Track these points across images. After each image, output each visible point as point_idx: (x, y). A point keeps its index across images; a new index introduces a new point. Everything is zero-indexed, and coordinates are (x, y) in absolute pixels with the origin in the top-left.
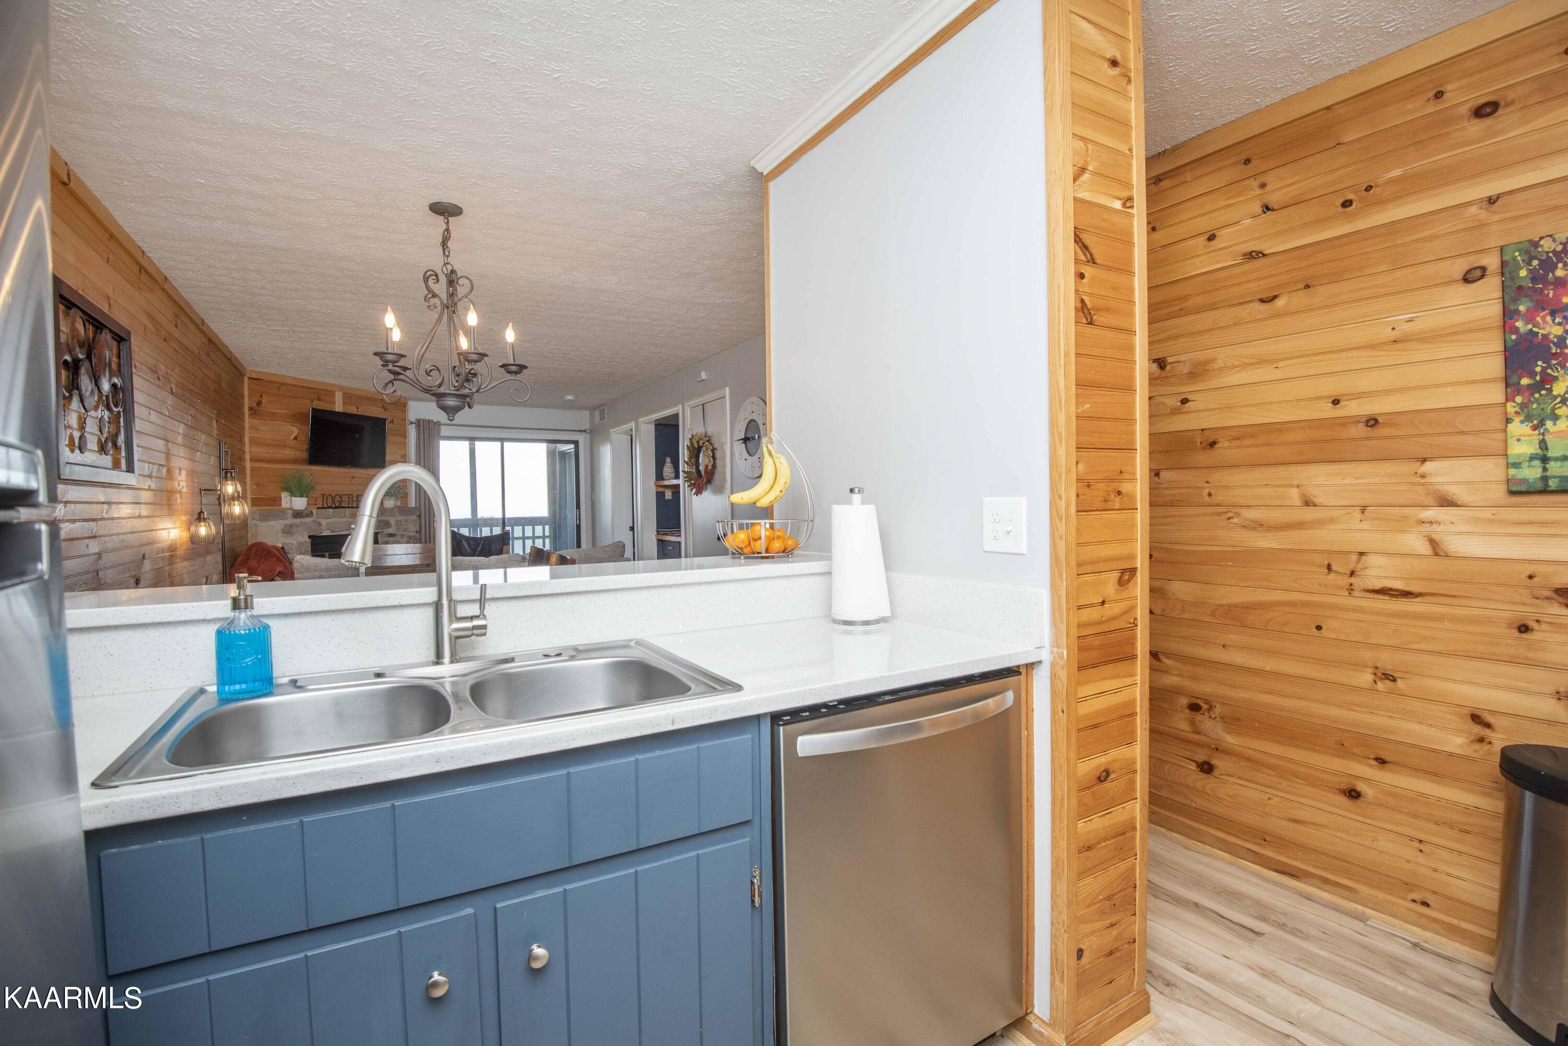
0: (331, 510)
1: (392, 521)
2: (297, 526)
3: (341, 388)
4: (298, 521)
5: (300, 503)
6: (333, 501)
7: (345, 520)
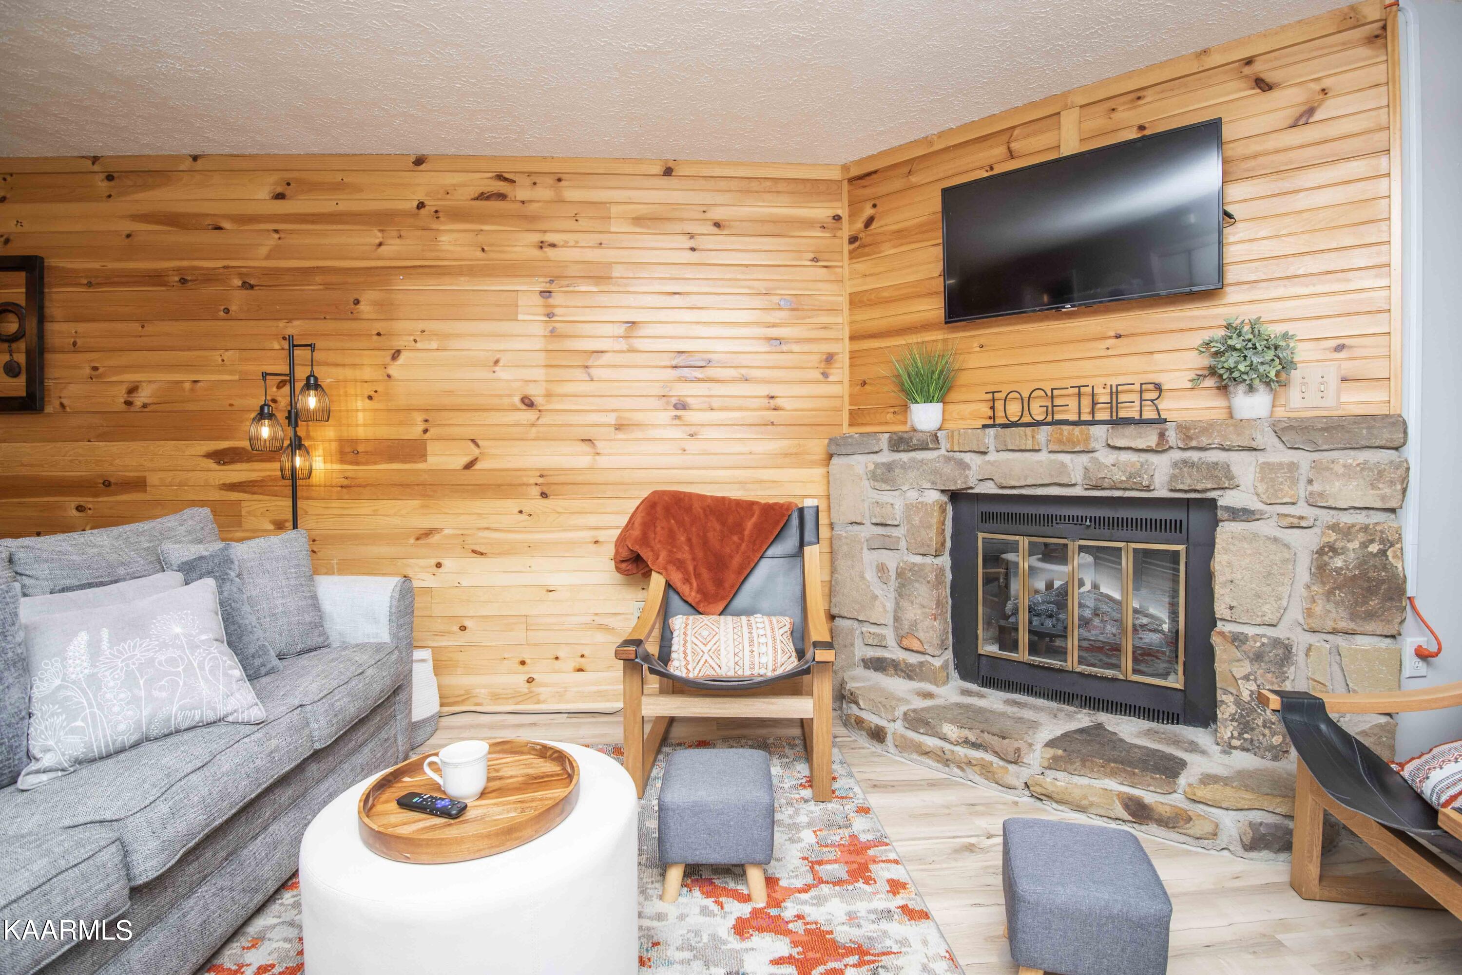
1: (1246, 467)
2: (904, 467)
4: (904, 457)
6: (1026, 406)
7: (1042, 457)
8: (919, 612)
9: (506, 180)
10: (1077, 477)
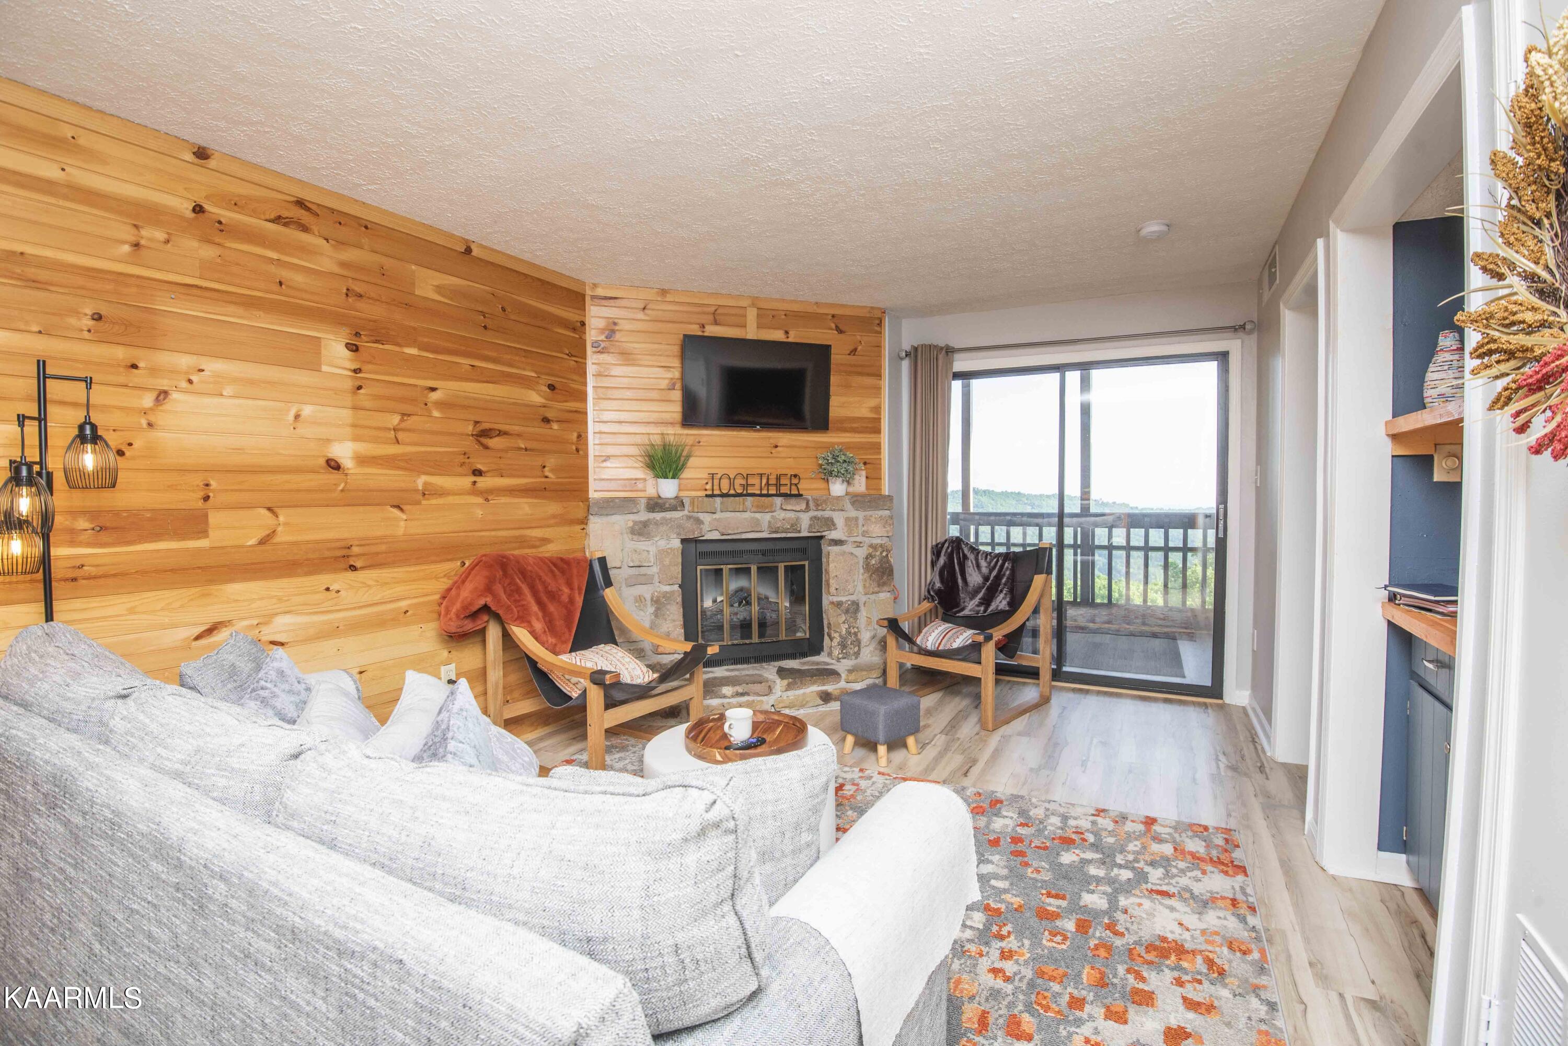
1: (839, 519)
2: (657, 524)
3: (754, 301)
4: (658, 516)
5: (667, 488)
6: (732, 484)
7: (747, 515)
8: (671, 625)
9: (308, 209)
10: (765, 526)
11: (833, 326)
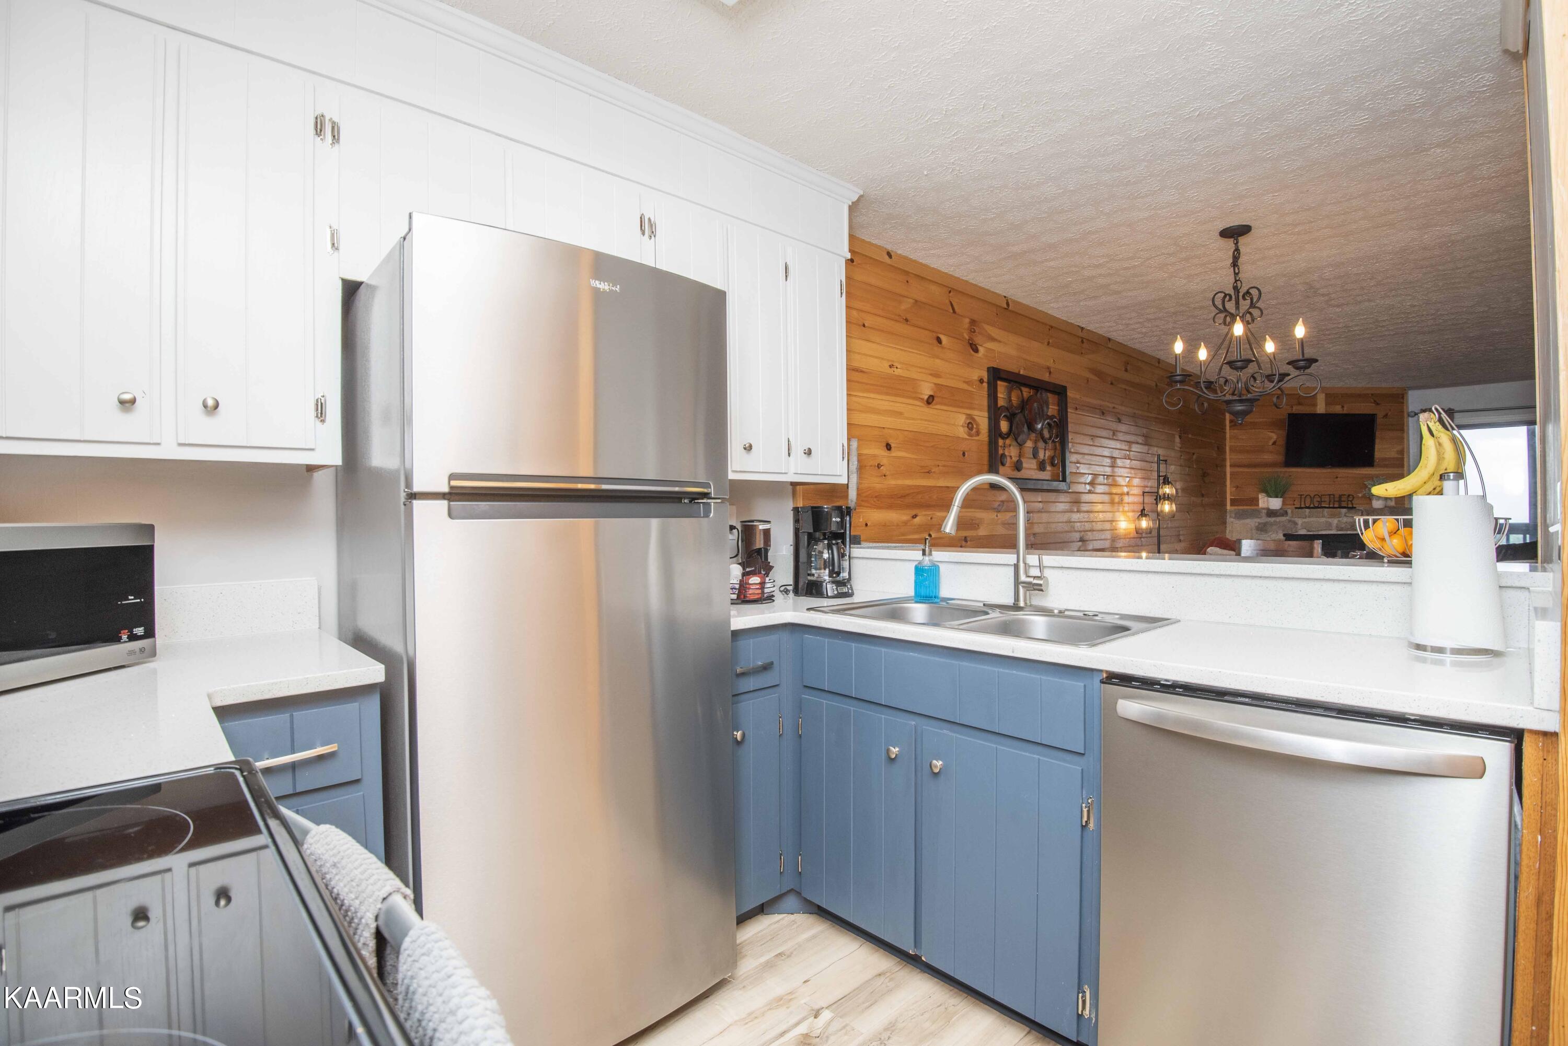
0: (1307, 510)
2: (1272, 524)
3: (1324, 390)
4: (1272, 520)
5: (1275, 503)
6: (1312, 501)
7: (1323, 520)
10: (1334, 526)
11: (1372, 401)
